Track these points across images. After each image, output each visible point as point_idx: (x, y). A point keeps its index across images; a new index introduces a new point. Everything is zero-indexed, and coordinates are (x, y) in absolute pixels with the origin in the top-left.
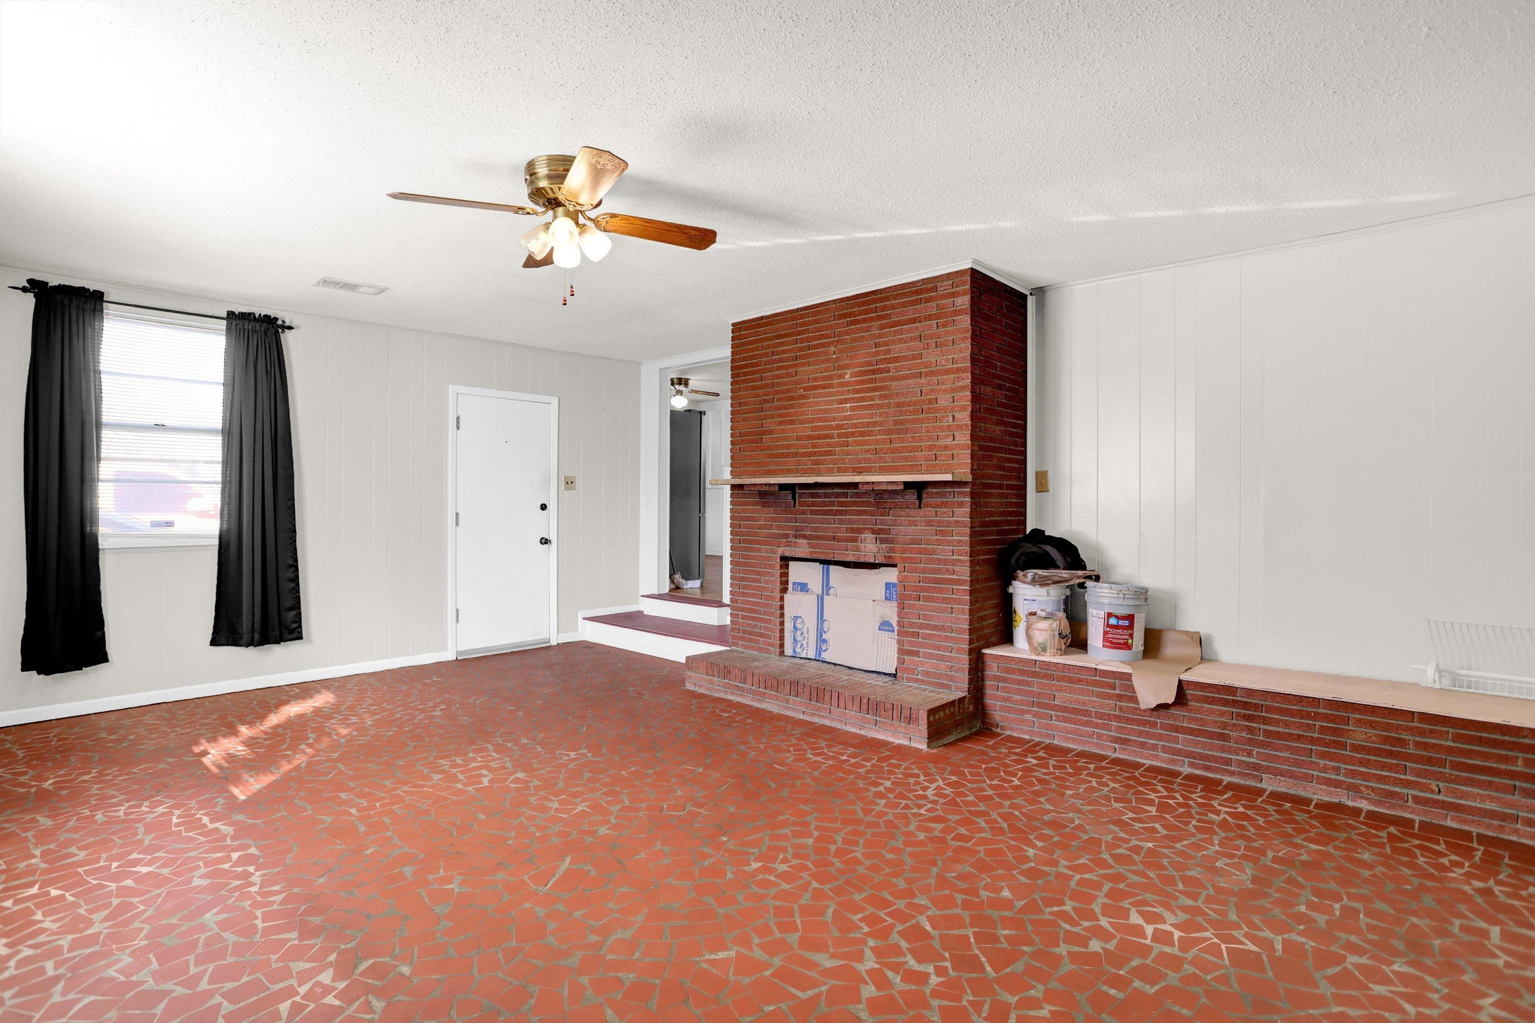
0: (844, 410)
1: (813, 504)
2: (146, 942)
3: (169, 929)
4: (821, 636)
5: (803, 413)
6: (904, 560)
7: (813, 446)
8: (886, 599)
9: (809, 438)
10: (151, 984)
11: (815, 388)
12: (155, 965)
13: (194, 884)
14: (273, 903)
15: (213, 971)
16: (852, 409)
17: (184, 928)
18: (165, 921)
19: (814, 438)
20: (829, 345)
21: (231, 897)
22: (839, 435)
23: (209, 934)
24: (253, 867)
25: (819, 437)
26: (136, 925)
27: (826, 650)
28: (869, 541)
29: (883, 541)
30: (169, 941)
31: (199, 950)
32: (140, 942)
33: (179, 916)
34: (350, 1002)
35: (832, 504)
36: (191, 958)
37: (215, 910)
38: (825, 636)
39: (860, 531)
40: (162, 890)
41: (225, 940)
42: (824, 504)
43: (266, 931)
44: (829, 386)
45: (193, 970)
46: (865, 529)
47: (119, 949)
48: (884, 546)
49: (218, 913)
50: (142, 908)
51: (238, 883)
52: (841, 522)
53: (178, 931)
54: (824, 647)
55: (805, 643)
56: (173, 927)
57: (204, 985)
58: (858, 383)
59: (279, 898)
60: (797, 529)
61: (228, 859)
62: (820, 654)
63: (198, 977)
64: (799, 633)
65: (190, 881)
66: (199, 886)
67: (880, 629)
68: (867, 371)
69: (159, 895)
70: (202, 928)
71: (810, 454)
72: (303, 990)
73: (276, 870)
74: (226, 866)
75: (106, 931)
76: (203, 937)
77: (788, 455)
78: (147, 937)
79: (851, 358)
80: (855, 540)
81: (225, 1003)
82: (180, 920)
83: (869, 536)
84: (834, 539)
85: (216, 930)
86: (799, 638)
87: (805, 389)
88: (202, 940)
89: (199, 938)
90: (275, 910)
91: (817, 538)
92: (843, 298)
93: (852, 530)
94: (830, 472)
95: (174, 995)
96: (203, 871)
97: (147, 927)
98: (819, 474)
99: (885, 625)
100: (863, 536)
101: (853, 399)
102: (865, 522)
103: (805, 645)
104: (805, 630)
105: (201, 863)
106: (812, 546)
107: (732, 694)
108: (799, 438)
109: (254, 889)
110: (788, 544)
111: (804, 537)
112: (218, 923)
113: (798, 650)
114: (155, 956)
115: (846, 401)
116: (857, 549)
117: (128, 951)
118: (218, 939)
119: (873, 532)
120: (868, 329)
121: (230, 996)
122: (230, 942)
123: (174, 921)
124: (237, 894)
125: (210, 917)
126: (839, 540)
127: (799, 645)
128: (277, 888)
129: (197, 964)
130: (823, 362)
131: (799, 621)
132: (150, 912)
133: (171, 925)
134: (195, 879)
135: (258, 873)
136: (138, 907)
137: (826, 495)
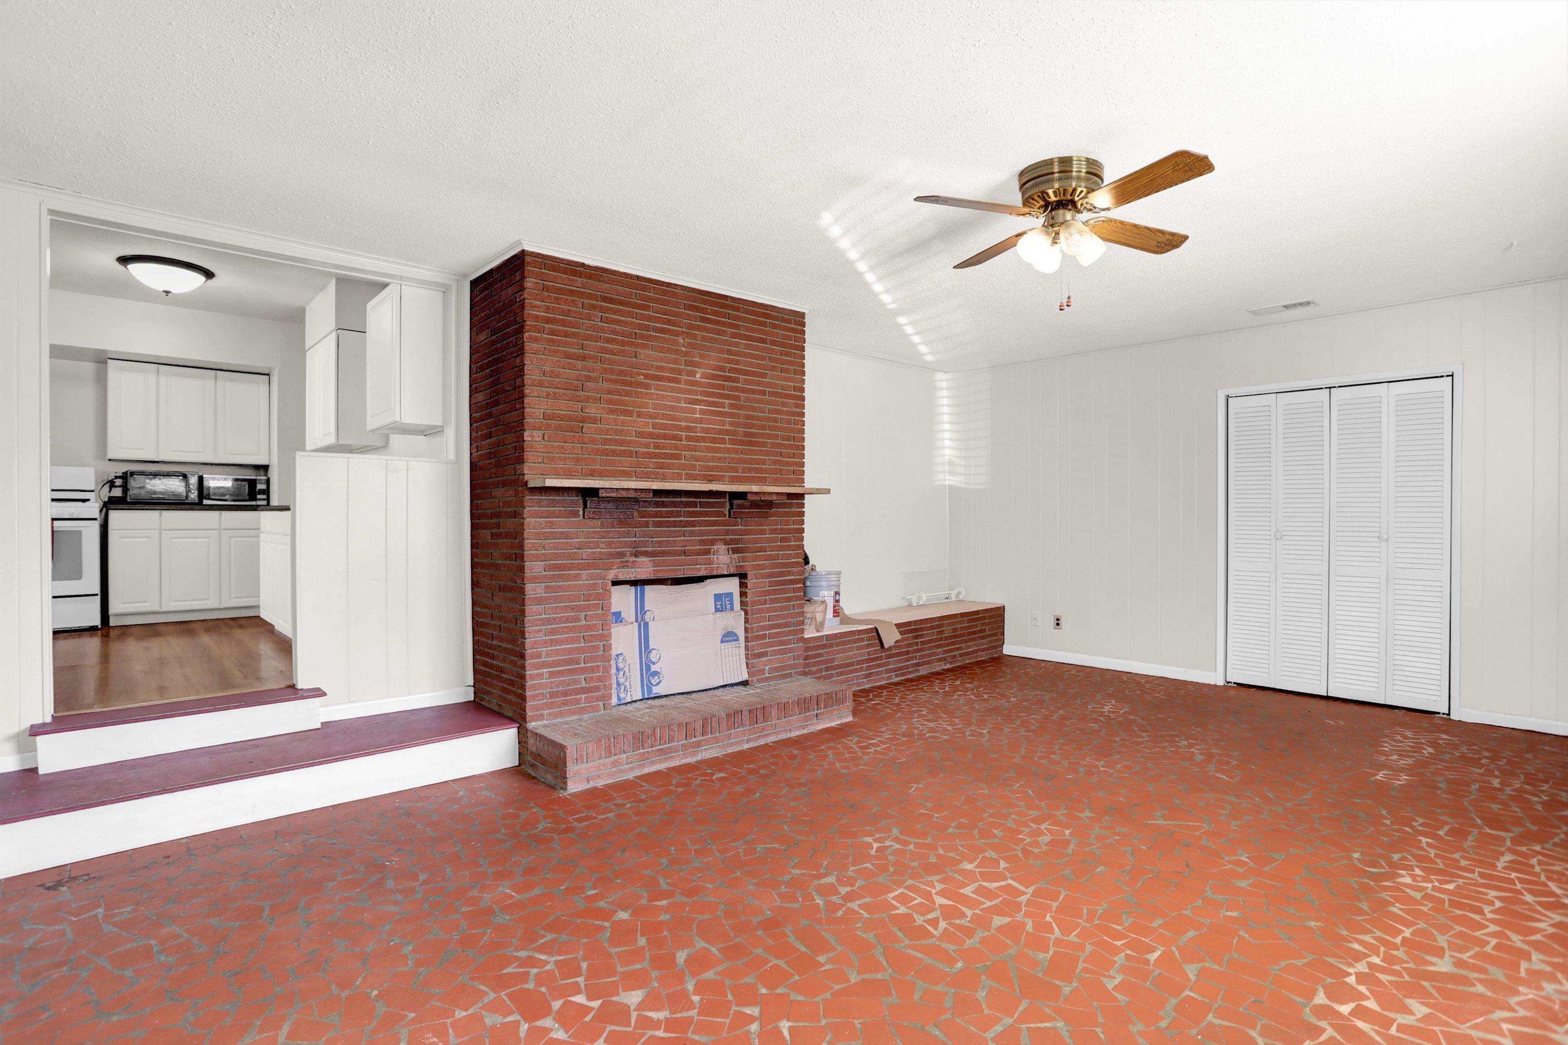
0: (694, 411)
1: (657, 515)
2: (1520, 988)
3: (1490, 984)
4: (648, 668)
5: (645, 405)
6: (755, 568)
7: (657, 446)
8: (717, 610)
9: (651, 435)
10: (1535, 956)
11: (660, 378)
12: (1524, 965)
13: (1427, 1010)
14: (1375, 938)
15: (1479, 930)
16: (703, 412)
17: (1475, 975)
18: (1489, 994)
19: (658, 436)
20: (677, 334)
21: (1405, 969)
22: (689, 439)
23: (1458, 955)
24: (1347, 980)
25: (665, 437)
26: (1522, 1013)
27: (658, 683)
28: (721, 552)
29: (735, 551)
30: (1497, 973)
31: (1477, 949)
32: (1527, 993)
33: (1472, 989)
34: (1412, 866)
35: (678, 514)
36: (1488, 949)
37: (1432, 968)
38: (654, 668)
39: (713, 542)
40: (1468, 1032)
41: (1449, 942)
42: (670, 514)
43: (1408, 925)
44: (677, 381)
45: (1494, 941)
46: (717, 540)
47: (1554, 1002)
48: (736, 556)
49: (1432, 964)
50: (1505, 1026)
51: (1382, 977)
52: (692, 534)
53: (1482, 976)
54: (654, 681)
55: (627, 684)
56: (1487, 983)
57: (1493, 928)
58: (710, 385)
59: (1367, 938)
60: (635, 545)
61: (1360, 1012)
62: (650, 690)
63: (1493, 935)
64: (621, 673)
65: (1425, 1018)
66: (1423, 1004)
67: (722, 642)
68: (718, 375)
69: (1476, 1027)
70: (1459, 963)
71: (651, 455)
72: (1430, 885)
73: (1332, 961)
74: (1371, 1004)
75: (1559, 1029)
76: (1465, 957)
77: (622, 453)
78: (1518, 993)
79: (702, 356)
80: (708, 552)
81: (1486, 911)
82: (1474, 985)
83: (721, 547)
84: (685, 553)
85: (1447, 953)
86: (622, 680)
87: (646, 376)
88: (1469, 954)
89: (1470, 957)
90: (1381, 931)
91: (664, 553)
92: (694, 289)
93: (703, 542)
94: (678, 478)
95: (1522, 938)
96: (1402, 1019)
97: (1513, 1001)
98: (664, 479)
99: (729, 636)
100: (715, 547)
101: (704, 401)
102: (717, 533)
103: (628, 687)
104: (626, 669)
105: (1393, 1031)
106: (656, 564)
107: (652, 763)
108: (640, 435)
109: (1376, 960)
110: (624, 565)
111: (646, 554)
112: (1441, 956)
113: (622, 695)
114: (1519, 972)
115: (696, 402)
116: (710, 562)
117: (1543, 994)
118: (1453, 947)
119: (726, 543)
120: (720, 333)
121: (1480, 911)
122: (1446, 937)
123: (1480, 989)
124: (1397, 967)
125: (1443, 965)
126: (691, 553)
127: (623, 688)
128: (1356, 946)
129: (1487, 943)
130: (669, 351)
131: (621, 658)
132: (1499, 1014)
133: (1486, 987)
134: (1419, 1016)
135: (1351, 970)
136: (1510, 1031)
137: (674, 504)
